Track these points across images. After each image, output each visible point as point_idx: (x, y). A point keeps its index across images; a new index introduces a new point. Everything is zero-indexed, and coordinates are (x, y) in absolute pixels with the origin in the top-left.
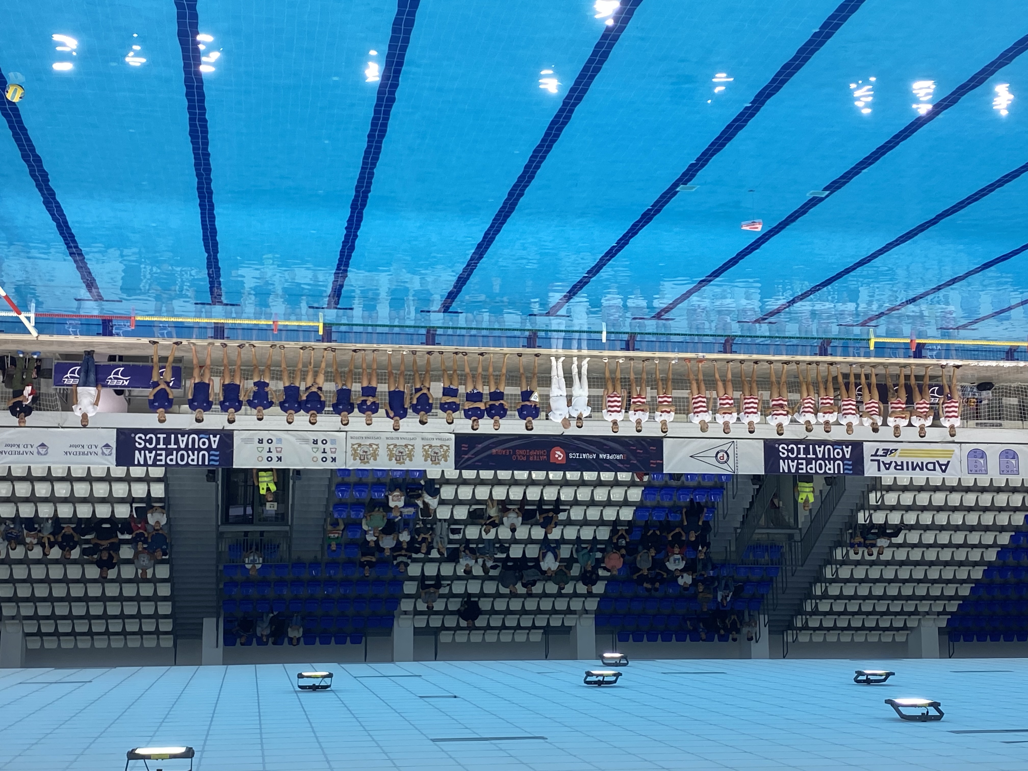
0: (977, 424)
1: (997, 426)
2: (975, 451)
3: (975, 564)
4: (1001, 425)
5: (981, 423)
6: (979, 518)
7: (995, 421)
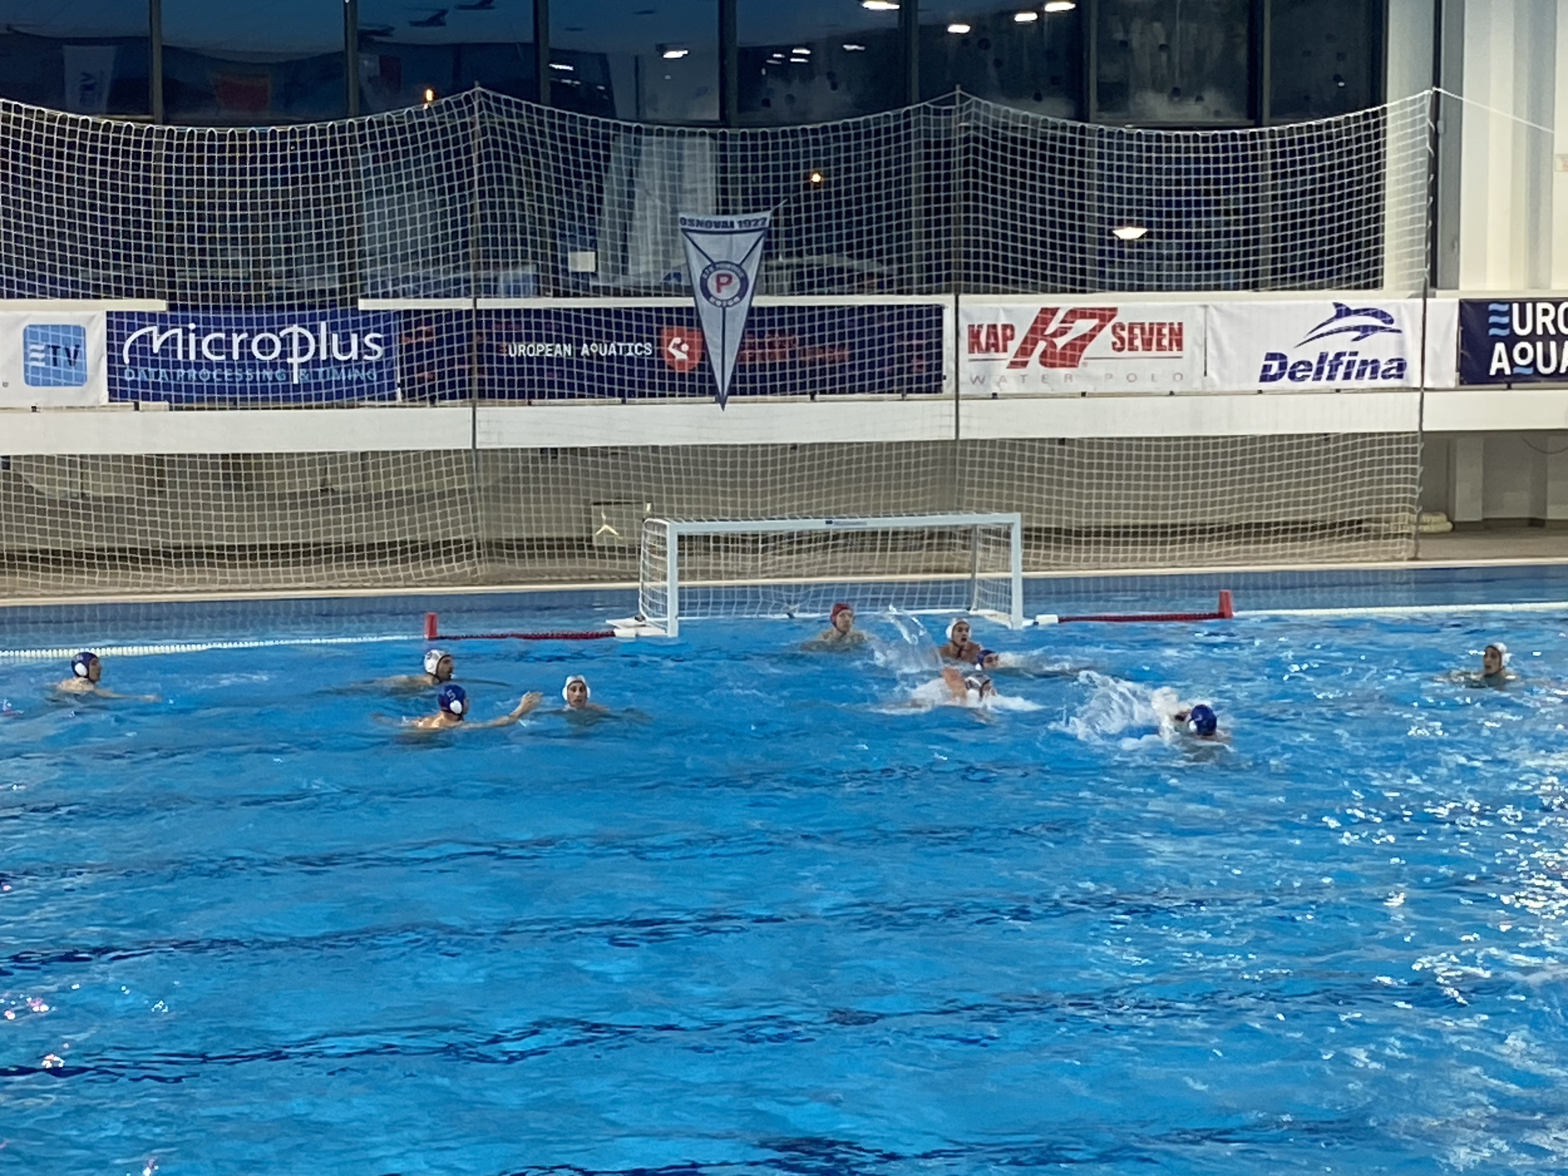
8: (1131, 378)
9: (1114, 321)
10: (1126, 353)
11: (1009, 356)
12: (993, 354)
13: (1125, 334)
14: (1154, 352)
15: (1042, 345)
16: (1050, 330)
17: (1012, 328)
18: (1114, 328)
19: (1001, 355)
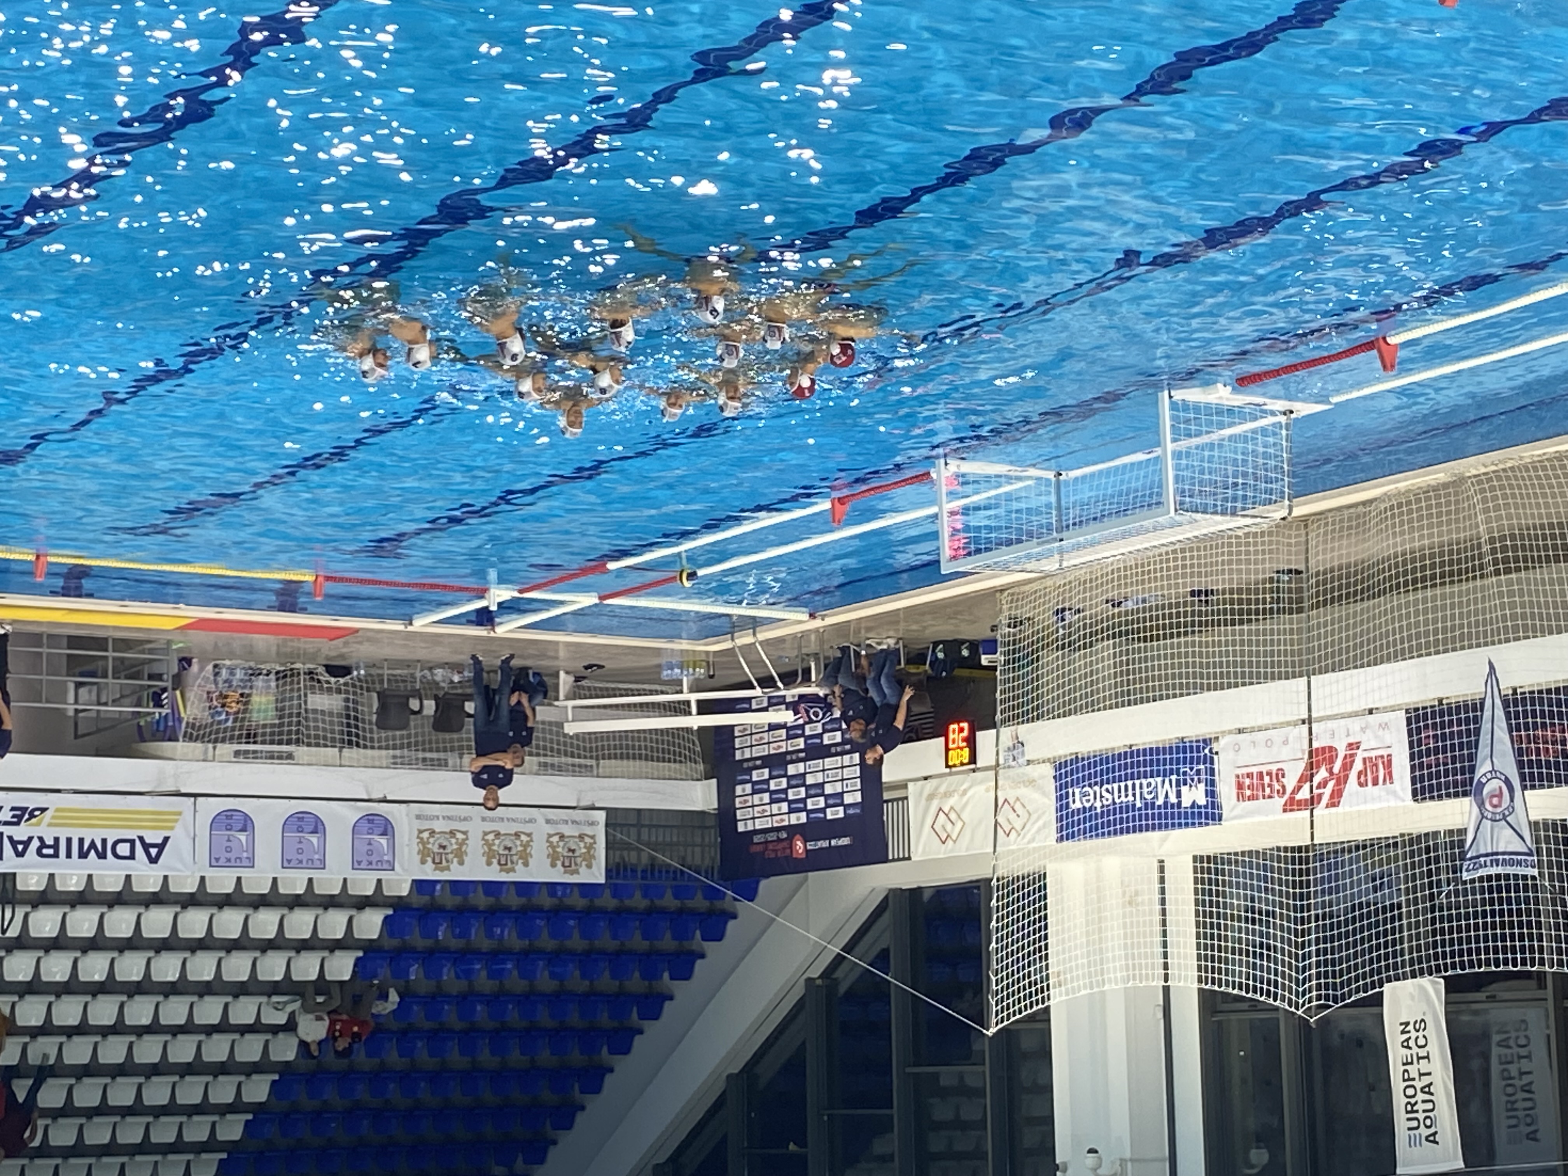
0: (237, 753)
1: (280, 758)
2: (229, 814)
3: (252, 1069)
4: (290, 756)
5: (247, 752)
6: (254, 965)
7: (275, 748)
8: (1269, 743)
9: (1283, 801)
10: (1274, 768)
11: (1360, 755)
12: (1373, 754)
13: (1277, 787)
14: (1255, 770)
15: (1336, 770)
16: (1331, 785)
17: (1361, 785)
18: (1284, 792)
19: (1366, 755)
